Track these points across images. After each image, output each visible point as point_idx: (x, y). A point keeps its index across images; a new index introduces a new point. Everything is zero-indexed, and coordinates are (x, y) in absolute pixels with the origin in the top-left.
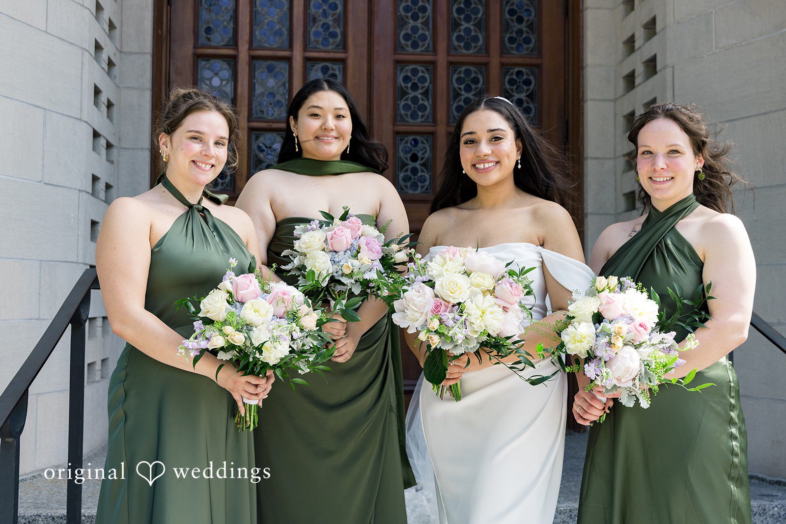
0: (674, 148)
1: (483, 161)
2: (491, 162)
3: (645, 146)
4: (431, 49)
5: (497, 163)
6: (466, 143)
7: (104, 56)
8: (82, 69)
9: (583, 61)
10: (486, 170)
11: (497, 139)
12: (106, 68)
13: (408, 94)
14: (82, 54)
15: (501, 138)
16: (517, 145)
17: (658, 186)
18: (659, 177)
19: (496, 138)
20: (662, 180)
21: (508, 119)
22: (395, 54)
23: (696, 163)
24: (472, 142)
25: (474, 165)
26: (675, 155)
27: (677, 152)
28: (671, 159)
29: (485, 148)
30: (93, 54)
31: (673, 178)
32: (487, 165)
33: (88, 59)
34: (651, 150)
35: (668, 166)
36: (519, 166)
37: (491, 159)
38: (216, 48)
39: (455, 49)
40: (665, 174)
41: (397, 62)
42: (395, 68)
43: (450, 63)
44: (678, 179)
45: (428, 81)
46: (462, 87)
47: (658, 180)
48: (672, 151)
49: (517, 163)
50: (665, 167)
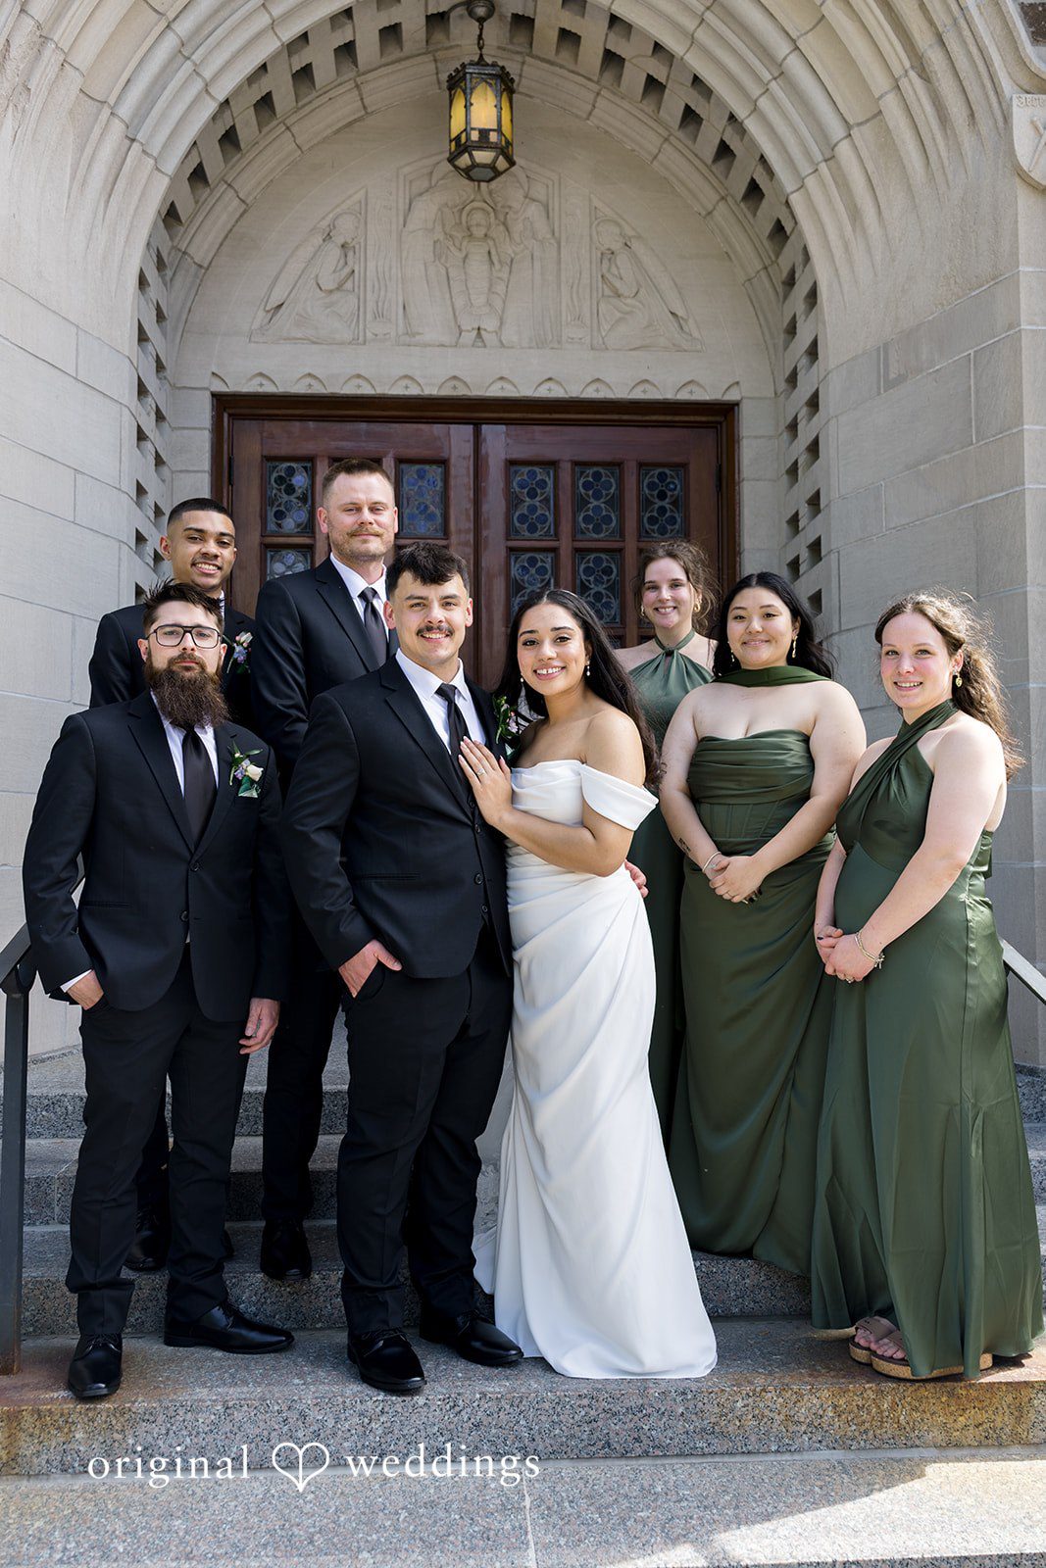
0: (922, 648)
1: (547, 666)
2: (555, 667)
3: (889, 645)
4: (552, 532)
5: (563, 668)
6: (525, 644)
7: (149, 549)
8: (119, 566)
9: (739, 545)
10: (549, 677)
11: (563, 639)
12: (152, 563)
13: (525, 588)
14: (120, 548)
15: (568, 639)
16: (586, 649)
17: (904, 693)
18: (905, 682)
19: (561, 640)
20: (908, 685)
21: (575, 615)
22: (507, 540)
23: (951, 666)
24: (533, 643)
25: (535, 671)
26: (924, 656)
27: (926, 652)
28: (919, 661)
29: (549, 650)
30: (134, 548)
31: (921, 683)
32: (550, 671)
33: (127, 553)
34: (896, 650)
35: (915, 670)
36: (588, 674)
37: (556, 663)
38: (289, 536)
39: (583, 533)
40: (912, 678)
41: (511, 550)
42: (508, 558)
43: (577, 550)
44: (928, 685)
45: (550, 572)
46: (592, 579)
47: (904, 685)
48: (920, 651)
49: (586, 670)
50: (912, 670)
